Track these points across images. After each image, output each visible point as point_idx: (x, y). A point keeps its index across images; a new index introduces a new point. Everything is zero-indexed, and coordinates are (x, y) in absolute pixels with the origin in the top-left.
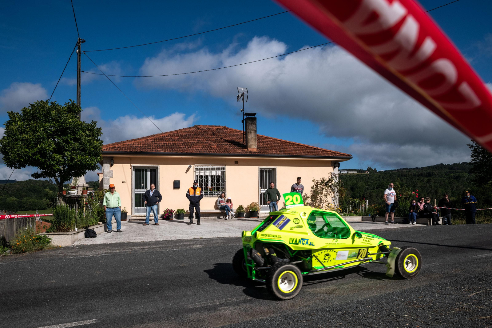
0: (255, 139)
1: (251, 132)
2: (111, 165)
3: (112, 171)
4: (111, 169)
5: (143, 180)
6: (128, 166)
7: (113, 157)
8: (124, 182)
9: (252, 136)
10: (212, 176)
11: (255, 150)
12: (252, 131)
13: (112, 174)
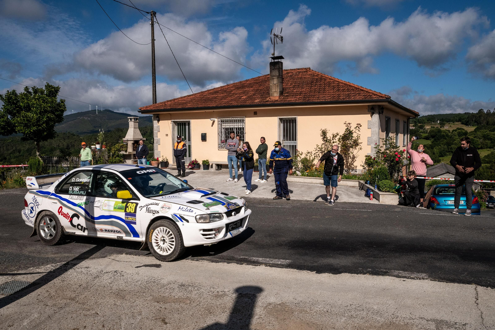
0: (278, 86)
1: (273, 79)
2: (159, 121)
3: (159, 126)
4: (158, 125)
5: (183, 133)
6: (170, 121)
7: (159, 114)
8: (167, 135)
9: (275, 83)
10: (236, 128)
11: (277, 98)
12: (275, 77)
13: (159, 129)
